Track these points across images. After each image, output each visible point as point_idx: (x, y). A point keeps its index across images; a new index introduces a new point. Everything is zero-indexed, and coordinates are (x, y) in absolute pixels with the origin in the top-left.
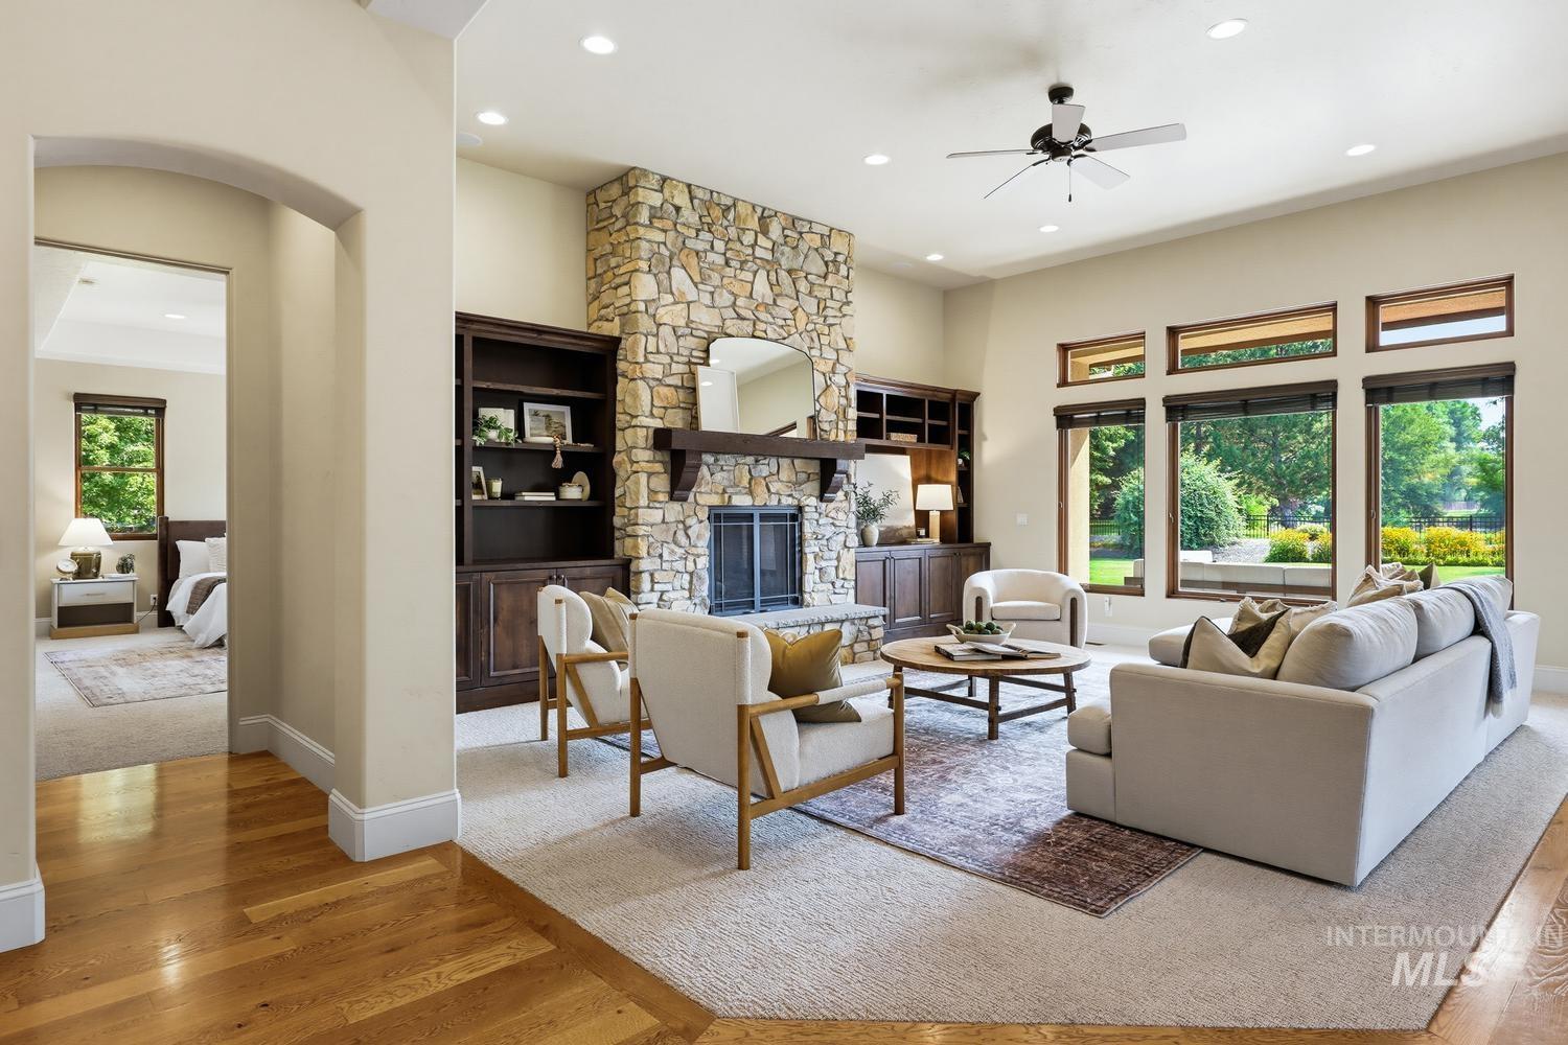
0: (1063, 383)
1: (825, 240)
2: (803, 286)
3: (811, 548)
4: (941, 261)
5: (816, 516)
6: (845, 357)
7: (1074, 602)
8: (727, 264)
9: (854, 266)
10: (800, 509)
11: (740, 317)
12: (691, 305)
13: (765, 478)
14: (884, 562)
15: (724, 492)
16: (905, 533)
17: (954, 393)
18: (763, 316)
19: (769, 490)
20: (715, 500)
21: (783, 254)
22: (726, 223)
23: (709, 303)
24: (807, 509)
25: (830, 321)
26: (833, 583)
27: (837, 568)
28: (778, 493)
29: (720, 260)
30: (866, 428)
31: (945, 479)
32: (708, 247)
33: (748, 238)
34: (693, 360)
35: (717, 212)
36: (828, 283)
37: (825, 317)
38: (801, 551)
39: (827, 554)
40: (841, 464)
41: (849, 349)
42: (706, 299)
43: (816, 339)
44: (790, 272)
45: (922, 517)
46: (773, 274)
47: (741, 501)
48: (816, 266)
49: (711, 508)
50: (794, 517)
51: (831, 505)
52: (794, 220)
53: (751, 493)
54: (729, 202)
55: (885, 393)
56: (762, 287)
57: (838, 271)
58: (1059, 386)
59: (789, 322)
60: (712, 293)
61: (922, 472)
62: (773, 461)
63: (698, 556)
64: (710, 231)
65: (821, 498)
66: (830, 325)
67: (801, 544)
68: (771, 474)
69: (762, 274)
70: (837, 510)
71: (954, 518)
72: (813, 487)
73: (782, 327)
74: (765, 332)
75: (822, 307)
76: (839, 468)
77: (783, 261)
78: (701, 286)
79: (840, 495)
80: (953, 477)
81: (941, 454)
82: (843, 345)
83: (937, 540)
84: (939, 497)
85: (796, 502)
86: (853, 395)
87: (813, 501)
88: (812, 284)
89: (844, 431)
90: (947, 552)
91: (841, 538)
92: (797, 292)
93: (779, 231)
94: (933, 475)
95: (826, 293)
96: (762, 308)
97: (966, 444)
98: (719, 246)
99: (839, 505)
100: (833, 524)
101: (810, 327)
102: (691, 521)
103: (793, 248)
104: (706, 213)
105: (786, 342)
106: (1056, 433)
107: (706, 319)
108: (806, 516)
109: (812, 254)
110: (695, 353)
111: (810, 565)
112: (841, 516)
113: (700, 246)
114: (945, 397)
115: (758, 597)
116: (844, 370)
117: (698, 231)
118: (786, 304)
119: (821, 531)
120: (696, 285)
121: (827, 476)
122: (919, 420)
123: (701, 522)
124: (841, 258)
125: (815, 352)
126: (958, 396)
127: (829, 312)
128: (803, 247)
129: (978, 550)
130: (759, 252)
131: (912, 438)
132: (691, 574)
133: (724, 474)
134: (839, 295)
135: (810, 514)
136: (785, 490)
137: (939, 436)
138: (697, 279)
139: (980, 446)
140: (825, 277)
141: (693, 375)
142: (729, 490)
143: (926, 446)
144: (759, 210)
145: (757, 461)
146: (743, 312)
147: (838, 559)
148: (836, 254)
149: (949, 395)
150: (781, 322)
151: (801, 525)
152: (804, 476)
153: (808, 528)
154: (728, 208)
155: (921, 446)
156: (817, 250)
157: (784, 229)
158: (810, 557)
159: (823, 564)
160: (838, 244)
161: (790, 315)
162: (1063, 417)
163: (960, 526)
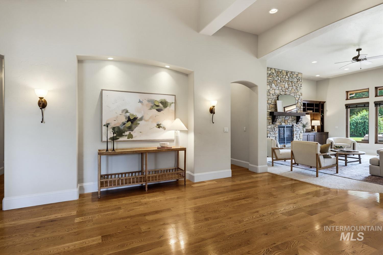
0: (347, 99)
1: (297, 75)
2: (293, 84)
3: (295, 133)
4: (319, 76)
5: (296, 127)
6: (301, 97)
7: (354, 144)
8: (281, 82)
9: (302, 79)
10: (293, 125)
11: (283, 91)
12: (275, 90)
13: (287, 120)
14: (307, 136)
15: (280, 122)
16: (309, 130)
17: (320, 102)
18: (287, 91)
19: (288, 122)
20: (279, 124)
21: (290, 79)
22: (281, 75)
23: (278, 89)
24: (294, 125)
25: (298, 90)
26: (299, 139)
27: (299, 136)
28: (289, 123)
29: (280, 81)
30: (304, 110)
31: (318, 119)
32: (278, 79)
33: (284, 77)
34: (276, 99)
35: (279, 73)
36: (298, 83)
37: (297, 90)
38: (293, 133)
39: (298, 134)
40: (301, 117)
41: (301, 95)
42: (277, 88)
43: (296, 94)
44: (291, 82)
45: (313, 127)
46: (288, 82)
47: (283, 124)
48: (296, 80)
49: (278, 125)
50: (292, 127)
51: (298, 125)
52: (292, 72)
53: (285, 122)
54: (281, 71)
55: (306, 103)
56: (286, 86)
57: (300, 81)
58: (346, 100)
59: (291, 91)
60: (278, 87)
61: (312, 118)
62: (288, 117)
63: (276, 134)
64: (278, 76)
65: (297, 123)
66: (298, 91)
67: (293, 132)
68: (288, 119)
69: (286, 83)
70: (299, 126)
71: (320, 127)
72: (295, 121)
73: (290, 92)
74: (287, 93)
75: (297, 88)
76: (301, 118)
77: (290, 80)
78: (277, 86)
79: (300, 123)
80: (320, 119)
81: (317, 114)
82: (300, 94)
83: (317, 132)
84: (317, 123)
85: (292, 124)
86: (302, 104)
87: (295, 124)
88: (295, 84)
89: (301, 111)
90: (318, 134)
91: (300, 131)
92: (292, 85)
93: (289, 75)
94: (315, 118)
95: (297, 85)
96: (286, 89)
97: (323, 112)
98: (280, 79)
99: (300, 125)
100: (299, 128)
101: (294, 92)
102: (275, 128)
103: (292, 77)
104: (277, 73)
105: (291, 95)
106: (345, 110)
107: (277, 92)
108: (294, 127)
109: (295, 78)
110: (276, 98)
111: (295, 136)
112: (300, 127)
113: (276, 79)
114: (318, 103)
115: (286, 142)
116: (301, 99)
117: (276, 77)
118: (290, 88)
119: (297, 129)
120: (276, 86)
121: (298, 119)
122: (313, 108)
123: (277, 128)
124: (300, 78)
125: (295, 96)
126: (321, 103)
127: (298, 89)
128: (293, 77)
129: (326, 134)
130: (286, 79)
131: (311, 111)
132: (275, 137)
133: (280, 119)
134: (300, 85)
135: (295, 126)
136: (290, 122)
137: (317, 111)
138: (276, 85)
139: (326, 112)
140: (297, 82)
141: (276, 102)
142: (281, 122)
143: (314, 113)
144: (286, 71)
145: (286, 117)
146: (283, 90)
147: (300, 135)
148: (299, 77)
149: (319, 103)
150: (290, 91)
151: (293, 128)
152: (294, 119)
153: (294, 129)
154: (281, 72)
155: (313, 113)
156: (296, 77)
157: (290, 74)
158: (295, 134)
159: (297, 136)
160: (299, 76)
161: (291, 90)
162: (347, 106)
163: (321, 129)
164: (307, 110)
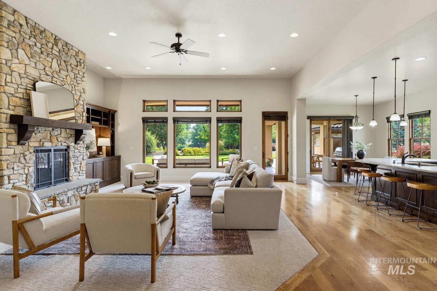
0: (144, 111)
1: (77, 54)
2: (70, 68)
3: (72, 161)
4: (111, 69)
5: (74, 149)
6: (83, 95)
7: (157, 172)
8: (42, 53)
9: (86, 65)
10: (68, 147)
11: (47, 74)
12: (27, 66)
13: (56, 136)
14: (93, 164)
15: (40, 141)
16: (94, 153)
17: (110, 110)
18: (56, 76)
19: (58, 140)
20: (37, 144)
21: (62, 54)
22: (41, 37)
23: (34, 66)
24: (71, 147)
25: (78, 82)
26: (79, 172)
27: (80, 167)
28: (61, 142)
29: (39, 51)
30: (88, 121)
31: (106, 136)
32: (34, 44)
33: (50, 45)
34: (28, 88)
35: (38, 32)
36: (78, 69)
37: (77, 80)
38: (68, 162)
39: (77, 163)
40: (84, 131)
41: (84, 92)
42: (33, 65)
43: (74, 87)
44: (65, 61)
45: (100, 148)
46: (59, 61)
47: (48, 145)
48: (73, 62)
49: (35, 147)
50: (66, 150)
51: (79, 145)
52: (67, 44)
53: (51, 141)
54: (43, 29)
55: (91, 108)
56: (55, 65)
57: (81, 65)
59: (65, 80)
60: (36, 63)
61: (98, 134)
62: (59, 130)
63: (30, 167)
64: (35, 38)
65: (75, 143)
66: (78, 83)
67: (68, 160)
68: (58, 135)
69: (55, 60)
70: (80, 147)
71: (110, 148)
72: (72, 139)
73: (62, 81)
74: (56, 82)
75: (76, 77)
76: (84, 133)
77: (63, 57)
78: (31, 59)
79: (81, 142)
80: (110, 136)
81: (105, 129)
82: (82, 91)
83: (105, 155)
84: (105, 142)
85: (67, 145)
86: (86, 109)
87: (73, 144)
88: (72, 68)
89: (82, 120)
90: (108, 159)
91: (82, 156)
92: (68, 70)
93: (61, 46)
94: (102, 135)
95: (77, 72)
96: (55, 73)
97: (113, 126)
98: (39, 45)
99: (81, 145)
100: (79, 152)
101: (72, 83)
102: (27, 153)
103: (66, 53)
104: (33, 31)
105: (64, 86)
106: (142, 124)
107: (34, 73)
108: (71, 149)
109: (72, 57)
110: (28, 85)
111: (72, 167)
112: (82, 149)
113: (31, 43)
114: (107, 111)
115: (53, 181)
116: (83, 99)
117: (30, 37)
118: (64, 73)
119: (76, 154)
120: (29, 58)
121: (78, 134)
122: (100, 118)
123: (31, 153)
124: (82, 61)
125: (73, 92)
126: (111, 111)
127: (78, 79)
128: (70, 54)
129: (117, 158)
130: (54, 52)
131: (97, 123)
132: (27, 175)
133: (40, 134)
134: (81, 73)
135: (72, 148)
136: (63, 140)
137: (106, 123)
138: (29, 56)
139: (117, 126)
140: (77, 66)
141: (29, 95)
142: (43, 140)
143: (102, 126)
144: (54, 36)
145: (53, 129)
146: (48, 73)
147: (81, 164)
148: (80, 59)
149: (108, 111)
150: (62, 79)
151: (68, 152)
152: (70, 135)
153: (71, 154)
154: (42, 32)
155: (100, 126)
156: (74, 56)
157: (63, 46)
158: (72, 164)
159: (76, 166)
160: (81, 56)
161: (65, 77)
162: (145, 120)
163: (111, 151)
164: (91, 121)
